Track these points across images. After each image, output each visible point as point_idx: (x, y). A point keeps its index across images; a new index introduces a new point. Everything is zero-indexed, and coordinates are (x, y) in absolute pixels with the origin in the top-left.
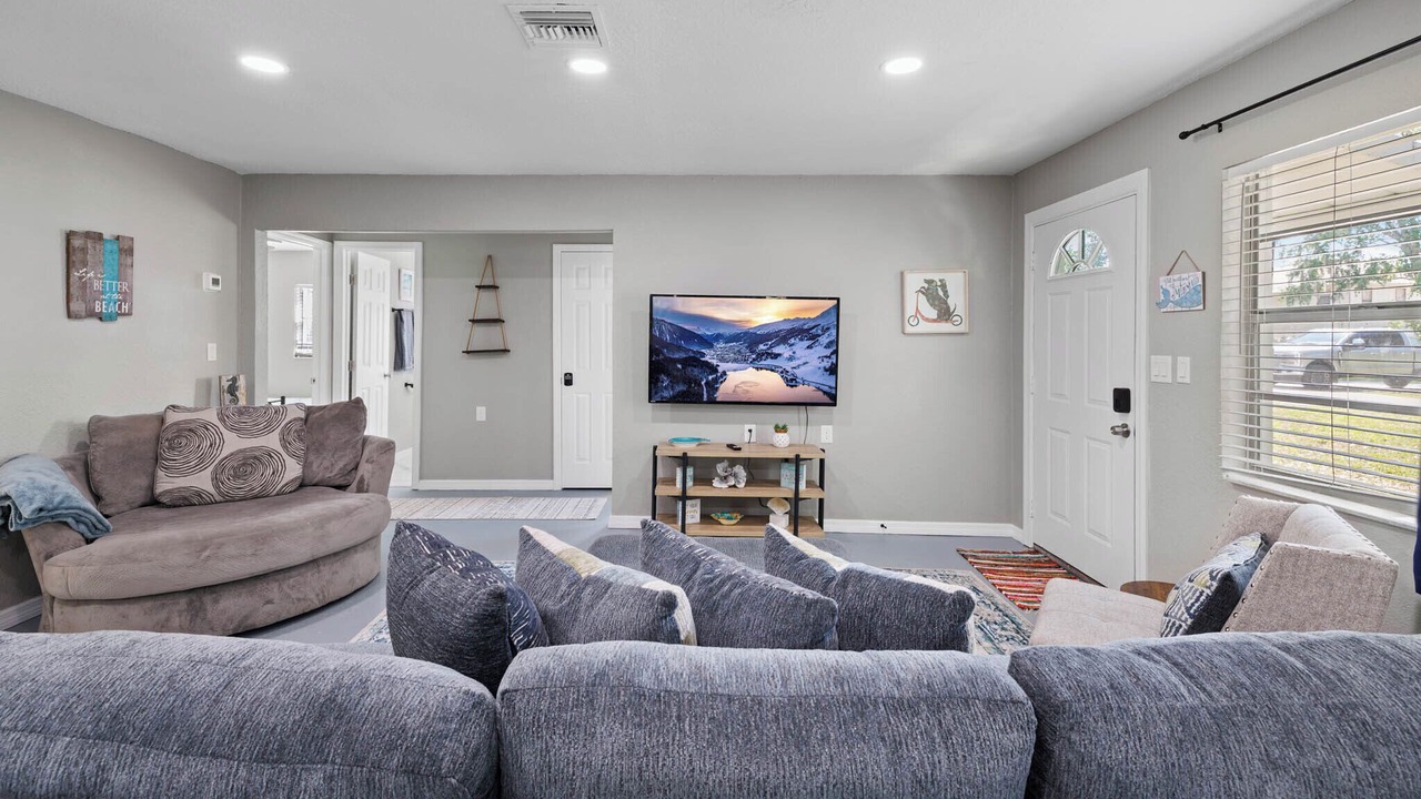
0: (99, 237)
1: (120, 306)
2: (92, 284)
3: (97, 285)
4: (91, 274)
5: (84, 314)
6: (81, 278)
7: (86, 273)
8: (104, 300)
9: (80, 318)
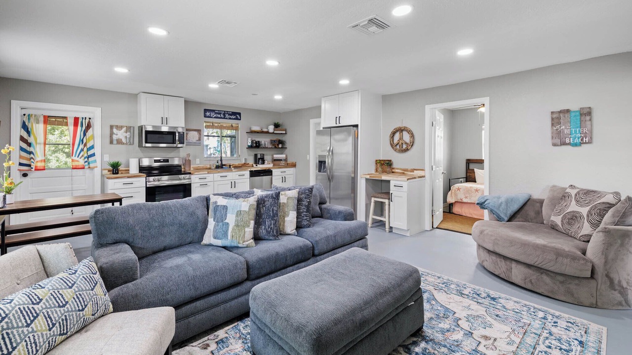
0: (568, 111)
1: (583, 139)
2: (563, 132)
3: (566, 131)
4: (563, 127)
5: (559, 144)
6: (557, 130)
7: (560, 127)
8: (571, 137)
9: (558, 145)
